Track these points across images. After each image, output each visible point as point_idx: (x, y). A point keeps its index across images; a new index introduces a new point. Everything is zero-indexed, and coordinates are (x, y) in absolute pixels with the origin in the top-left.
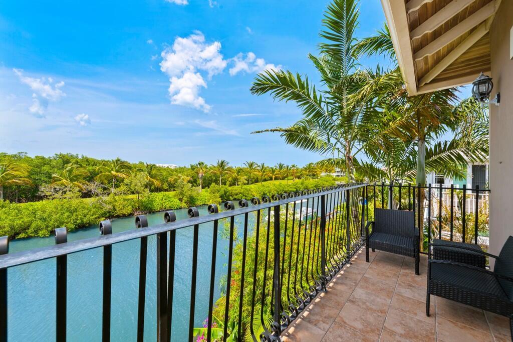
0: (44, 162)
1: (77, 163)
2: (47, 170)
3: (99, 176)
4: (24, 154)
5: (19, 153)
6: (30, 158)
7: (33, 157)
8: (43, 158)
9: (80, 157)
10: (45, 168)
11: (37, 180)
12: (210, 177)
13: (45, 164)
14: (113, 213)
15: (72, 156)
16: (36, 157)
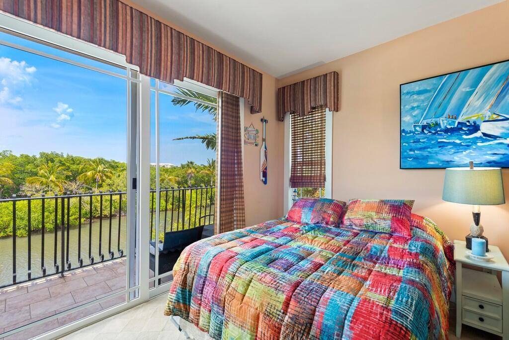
0: (28, 160)
1: (60, 162)
2: (30, 169)
3: (81, 175)
4: (9, 152)
5: (4, 152)
6: (15, 156)
7: (18, 156)
8: (27, 157)
9: (65, 156)
10: (28, 167)
11: (22, 179)
12: (202, 177)
13: (29, 163)
14: (95, 213)
15: (57, 155)
16: (22, 155)
